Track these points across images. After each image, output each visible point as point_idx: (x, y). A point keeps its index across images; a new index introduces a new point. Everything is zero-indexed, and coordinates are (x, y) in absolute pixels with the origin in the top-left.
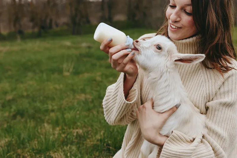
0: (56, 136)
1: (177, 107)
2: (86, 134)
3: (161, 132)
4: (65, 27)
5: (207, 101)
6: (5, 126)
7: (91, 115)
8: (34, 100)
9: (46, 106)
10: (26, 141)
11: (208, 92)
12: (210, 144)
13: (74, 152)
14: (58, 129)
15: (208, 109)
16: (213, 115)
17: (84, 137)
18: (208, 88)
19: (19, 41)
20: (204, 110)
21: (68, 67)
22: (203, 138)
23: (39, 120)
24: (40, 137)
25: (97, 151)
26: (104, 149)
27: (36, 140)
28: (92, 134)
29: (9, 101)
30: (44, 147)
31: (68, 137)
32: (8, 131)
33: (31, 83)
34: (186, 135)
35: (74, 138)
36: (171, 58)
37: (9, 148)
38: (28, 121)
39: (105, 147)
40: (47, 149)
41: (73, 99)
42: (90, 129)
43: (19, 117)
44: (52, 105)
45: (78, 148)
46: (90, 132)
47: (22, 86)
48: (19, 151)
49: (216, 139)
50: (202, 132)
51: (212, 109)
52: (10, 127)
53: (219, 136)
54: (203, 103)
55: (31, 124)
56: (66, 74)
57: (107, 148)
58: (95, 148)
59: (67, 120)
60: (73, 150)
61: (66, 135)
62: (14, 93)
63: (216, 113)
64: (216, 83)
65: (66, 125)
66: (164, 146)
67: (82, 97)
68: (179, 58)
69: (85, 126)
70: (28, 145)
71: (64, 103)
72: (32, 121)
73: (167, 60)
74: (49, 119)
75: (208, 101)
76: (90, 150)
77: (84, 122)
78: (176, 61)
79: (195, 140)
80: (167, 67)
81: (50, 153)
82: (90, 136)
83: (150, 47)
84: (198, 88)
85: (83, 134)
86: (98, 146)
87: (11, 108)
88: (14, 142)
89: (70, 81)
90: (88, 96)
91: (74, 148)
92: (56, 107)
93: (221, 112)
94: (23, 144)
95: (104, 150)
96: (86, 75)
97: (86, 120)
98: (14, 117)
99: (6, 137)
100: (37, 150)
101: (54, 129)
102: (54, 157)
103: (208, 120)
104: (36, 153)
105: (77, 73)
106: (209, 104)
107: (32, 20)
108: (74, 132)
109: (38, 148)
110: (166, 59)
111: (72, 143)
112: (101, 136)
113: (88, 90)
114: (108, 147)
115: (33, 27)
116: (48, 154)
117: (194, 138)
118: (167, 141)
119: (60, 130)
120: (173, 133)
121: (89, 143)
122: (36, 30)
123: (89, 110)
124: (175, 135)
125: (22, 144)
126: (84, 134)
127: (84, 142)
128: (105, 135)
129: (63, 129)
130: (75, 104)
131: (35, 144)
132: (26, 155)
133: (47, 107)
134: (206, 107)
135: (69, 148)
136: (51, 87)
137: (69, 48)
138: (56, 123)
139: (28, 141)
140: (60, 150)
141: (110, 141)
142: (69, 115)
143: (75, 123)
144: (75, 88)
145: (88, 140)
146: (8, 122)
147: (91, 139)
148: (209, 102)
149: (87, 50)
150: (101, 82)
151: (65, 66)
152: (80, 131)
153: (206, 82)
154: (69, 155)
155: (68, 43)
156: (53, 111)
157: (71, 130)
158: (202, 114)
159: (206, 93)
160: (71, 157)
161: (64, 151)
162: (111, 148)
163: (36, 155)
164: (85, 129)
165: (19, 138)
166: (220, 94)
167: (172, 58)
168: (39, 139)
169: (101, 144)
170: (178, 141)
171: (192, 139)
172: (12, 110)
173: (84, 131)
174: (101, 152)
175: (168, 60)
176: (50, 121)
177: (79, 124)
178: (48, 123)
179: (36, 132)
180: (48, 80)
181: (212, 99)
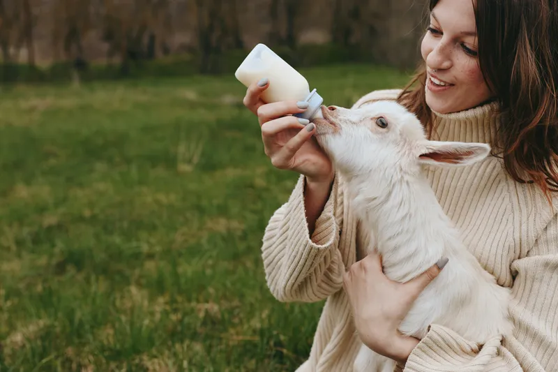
0: (158, 316)
1: (440, 267)
2: (226, 316)
3: (403, 328)
4: (186, 56)
5: (515, 256)
6: (39, 288)
7: (240, 269)
8: (108, 228)
9: (134, 244)
10: (87, 327)
11: (517, 236)
12: (518, 360)
13: (198, 358)
14: (161, 300)
15: (516, 276)
16: (527, 291)
17: (222, 322)
18: (517, 225)
19: (76, 85)
20: (506, 277)
21: (188, 152)
22: (502, 344)
23: (117, 278)
24: (120, 320)
25: (252, 357)
26: (269, 353)
27: (109, 325)
28: (242, 315)
29: (50, 228)
30: (127, 345)
31: (186, 320)
32: (46, 301)
33: (101, 186)
34: (462, 335)
35: (199, 324)
36: (411, 149)
37: (47, 343)
38: (93, 278)
39: (272, 350)
40: (136, 351)
41: (200, 229)
42: (236, 303)
43: (71, 270)
44: (148, 242)
45: (209, 349)
46: (236, 311)
47: (80, 193)
48: (70, 351)
49: (534, 348)
50: (500, 330)
51: (526, 277)
52: (50, 293)
53: (541, 342)
54: (504, 261)
55: (99, 287)
56: (185, 168)
57: (277, 351)
58: (248, 349)
59: (183, 281)
60: (197, 353)
61: (179, 316)
62: (62, 210)
63: (536, 285)
64: (538, 216)
65: (180, 292)
66: (408, 363)
67: (221, 225)
68: (431, 151)
69: (225, 297)
70: (90, 337)
71: (178, 238)
72: (101, 278)
73: (401, 153)
74: (141, 277)
75: (517, 257)
76: (234, 356)
77: (224, 285)
78: (422, 156)
79: (482, 350)
80: (401, 170)
81: (141, 360)
82: (236, 321)
83: (361, 121)
84: (496, 227)
85: (219, 316)
86: (255, 346)
87: (53, 246)
88: (58, 330)
89: (193, 186)
90: (235, 224)
91: (198, 347)
92: (158, 249)
93: (548, 285)
94: (80, 336)
95: (269, 357)
96: (231, 173)
97: (228, 284)
98: (61, 268)
99: (39, 318)
100: (111, 349)
101: (152, 299)
102: (151, 368)
103: (517, 302)
104: (109, 359)
105: (208, 166)
106: (520, 264)
107: (108, 36)
108: (200, 310)
109: (115, 345)
110: (398, 150)
111: (194, 337)
112: (262, 321)
113: (235, 208)
114: (279, 349)
115: (110, 54)
116: (137, 361)
117: (482, 343)
118: (416, 349)
119: (166, 303)
120: (430, 331)
121: (234, 337)
122: (117, 60)
123: (236, 257)
124: (436, 336)
125: (76, 334)
126: (223, 316)
127: (223, 335)
128: (273, 321)
129: (173, 301)
130: (204, 241)
131: (107, 335)
132: (86, 361)
133: (138, 247)
134: (513, 270)
135: (188, 347)
136: (149, 198)
137: (192, 105)
138: (157, 287)
139: (92, 327)
140: (167, 352)
141: (284, 335)
142: (188, 269)
143: (202, 288)
144: (204, 203)
145: (232, 331)
146: (45, 281)
147: (239, 328)
148: (519, 258)
149: (235, 112)
150: (267, 189)
151: (182, 149)
152: (214, 308)
153: (513, 212)
154: (185, 364)
155: (190, 94)
156: (151, 256)
157: (193, 304)
158: (502, 286)
159: (514, 239)
160: (190, 370)
161: (175, 355)
162: (285, 351)
163: (108, 363)
164: (226, 305)
165: (71, 321)
166: (547, 241)
167: (413, 151)
168: (117, 325)
169: (262, 340)
170: (442, 352)
171: (475, 347)
172: (57, 250)
173: (223, 308)
174: (262, 360)
175: (405, 153)
176: (143, 281)
177: (211, 290)
178: (139, 285)
179: (111, 308)
180: (141, 182)
181: (528, 252)
